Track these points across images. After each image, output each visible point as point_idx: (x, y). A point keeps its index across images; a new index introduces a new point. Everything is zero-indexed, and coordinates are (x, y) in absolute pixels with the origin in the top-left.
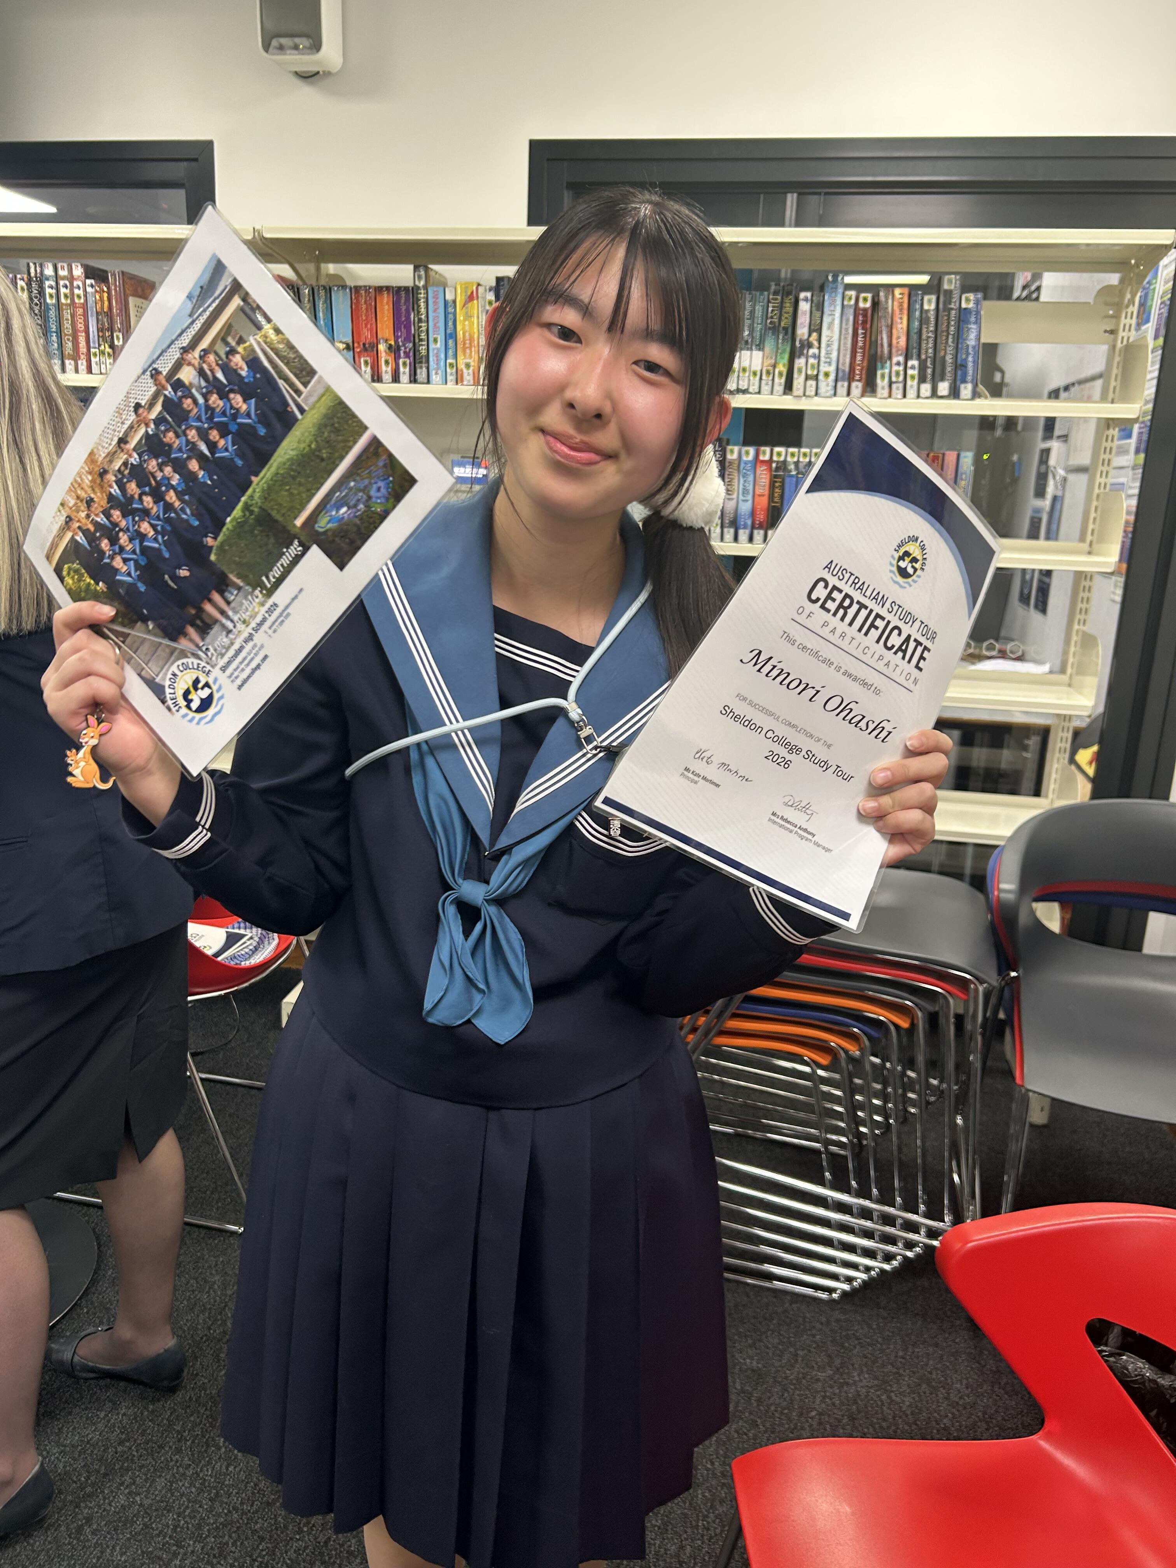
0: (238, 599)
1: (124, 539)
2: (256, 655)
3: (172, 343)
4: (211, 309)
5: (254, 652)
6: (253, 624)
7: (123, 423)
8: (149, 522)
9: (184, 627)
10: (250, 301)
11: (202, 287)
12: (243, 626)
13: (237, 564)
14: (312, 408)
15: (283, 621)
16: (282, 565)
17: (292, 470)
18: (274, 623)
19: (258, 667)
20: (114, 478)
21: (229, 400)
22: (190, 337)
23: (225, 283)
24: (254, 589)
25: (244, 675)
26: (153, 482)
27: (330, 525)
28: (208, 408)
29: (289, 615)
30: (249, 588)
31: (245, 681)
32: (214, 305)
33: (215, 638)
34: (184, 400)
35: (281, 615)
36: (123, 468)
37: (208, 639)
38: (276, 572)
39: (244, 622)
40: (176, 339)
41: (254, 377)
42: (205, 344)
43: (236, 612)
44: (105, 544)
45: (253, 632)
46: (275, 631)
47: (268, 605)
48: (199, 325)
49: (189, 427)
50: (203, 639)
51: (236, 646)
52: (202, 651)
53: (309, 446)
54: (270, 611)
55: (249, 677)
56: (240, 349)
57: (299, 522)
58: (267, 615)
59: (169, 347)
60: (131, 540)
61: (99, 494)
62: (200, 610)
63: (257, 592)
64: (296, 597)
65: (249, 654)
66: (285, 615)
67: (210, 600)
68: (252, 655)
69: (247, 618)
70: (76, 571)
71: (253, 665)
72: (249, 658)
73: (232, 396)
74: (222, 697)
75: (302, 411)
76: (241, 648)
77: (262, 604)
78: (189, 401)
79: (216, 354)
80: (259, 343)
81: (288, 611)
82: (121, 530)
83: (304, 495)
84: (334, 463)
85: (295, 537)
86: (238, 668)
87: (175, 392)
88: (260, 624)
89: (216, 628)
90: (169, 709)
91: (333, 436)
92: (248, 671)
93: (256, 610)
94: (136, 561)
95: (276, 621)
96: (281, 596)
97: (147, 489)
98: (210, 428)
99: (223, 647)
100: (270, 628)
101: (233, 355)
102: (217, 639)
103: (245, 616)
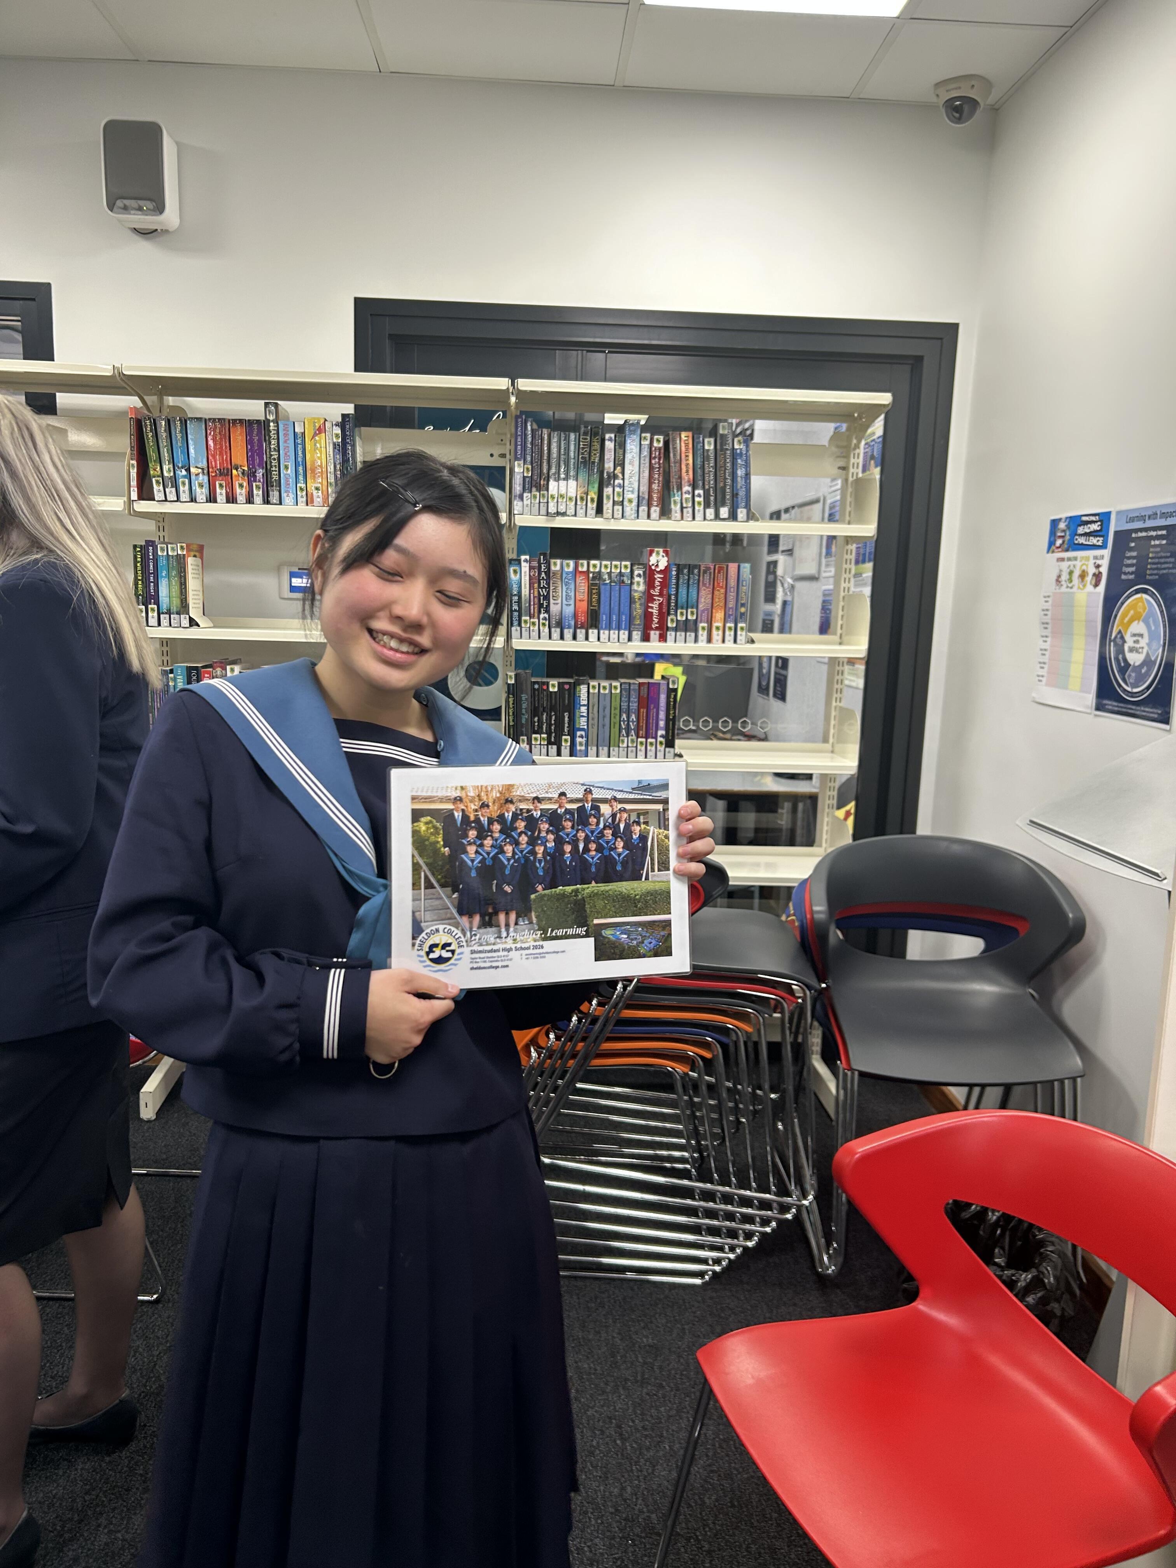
0: (525, 926)
1: (488, 842)
2: (502, 961)
3: (612, 789)
4: (645, 797)
5: (503, 958)
6: (518, 945)
7: (547, 792)
8: (513, 849)
9: (475, 913)
10: (666, 813)
11: (649, 784)
12: (511, 941)
13: (543, 910)
14: (652, 882)
15: (537, 958)
16: (566, 932)
17: (617, 897)
18: (531, 954)
19: (497, 967)
20: (514, 810)
21: (616, 840)
22: (623, 797)
23: (662, 795)
24: (538, 930)
25: (483, 965)
26: (536, 834)
27: (611, 937)
28: (601, 832)
29: (544, 957)
30: (536, 927)
31: (480, 968)
32: (648, 797)
33: (488, 933)
34: (592, 817)
35: (540, 954)
36: (524, 811)
37: (482, 931)
38: (560, 932)
39: (515, 940)
40: (616, 790)
41: (638, 844)
42: (628, 807)
43: (515, 931)
44: (472, 834)
45: (514, 949)
46: (527, 958)
47: (537, 943)
48: (633, 797)
49: (584, 831)
50: (479, 928)
51: (495, 947)
52: (471, 933)
53: (636, 895)
54: (535, 947)
55: (484, 968)
56: (643, 826)
57: (596, 921)
58: (532, 947)
59: (608, 789)
60: (492, 846)
61: (496, 808)
62: (496, 913)
63: (539, 933)
64: (557, 952)
65: (498, 957)
66: (542, 956)
67: (507, 914)
68: (499, 959)
69: (518, 939)
70: (435, 827)
71: (494, 964)
72: (496, 959)
73: (619, 839)
74: (455, 965)
75: (647, 878)
76: (498, 951)
77: (535, 941)
78: (595, 820)
79: (629, 815)
80: (654, 833)
81: (546, 955)
82: (491, 836)
83: (611, 913)
84: (640, 913)
85: (587, 925)
86: (484, 958)
87: (591, 810)
88: (522, 949)
89: (494, 929)
90: (413, 945)
91: (651, 902)
92: (488, 965)
93: (529, 940)
94: (484, 859)
95: (534, 954)
96: (549, 945)
97: (529, 833)
98: (594, 842)
99: (486, 941)
100: (526, 955)
101: (637, 825)
102: (489, 934)
103: (518, 938)
